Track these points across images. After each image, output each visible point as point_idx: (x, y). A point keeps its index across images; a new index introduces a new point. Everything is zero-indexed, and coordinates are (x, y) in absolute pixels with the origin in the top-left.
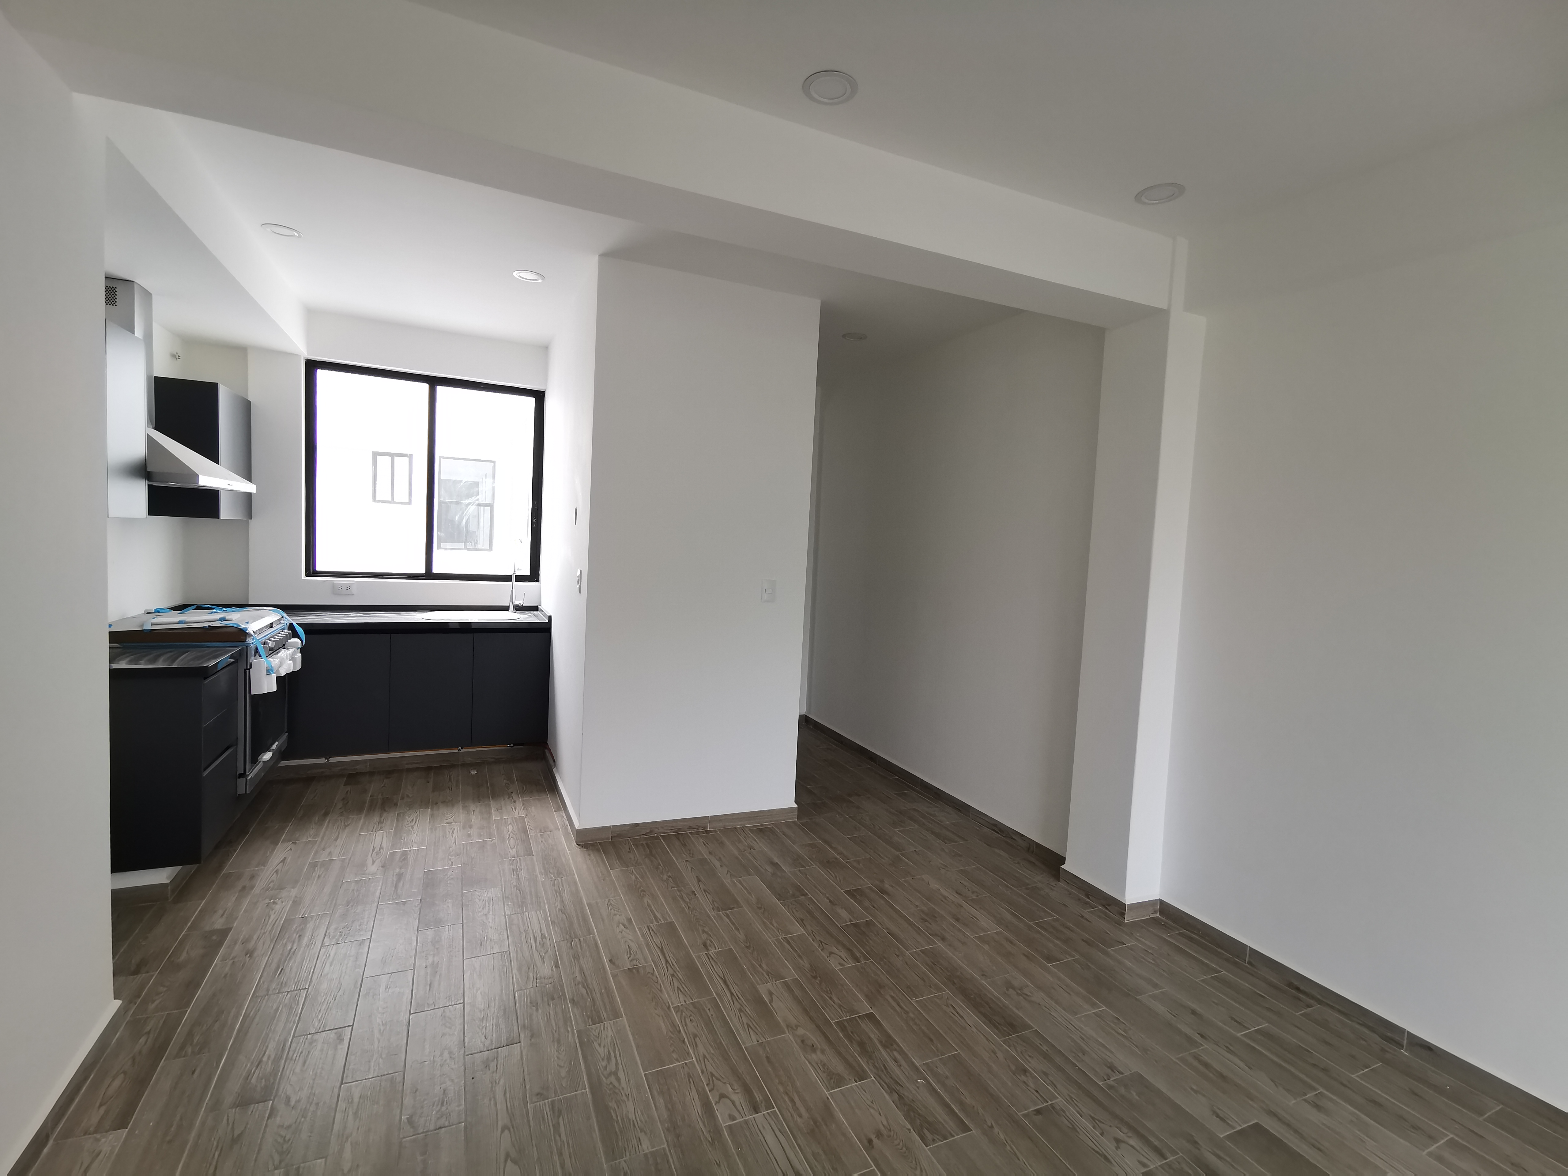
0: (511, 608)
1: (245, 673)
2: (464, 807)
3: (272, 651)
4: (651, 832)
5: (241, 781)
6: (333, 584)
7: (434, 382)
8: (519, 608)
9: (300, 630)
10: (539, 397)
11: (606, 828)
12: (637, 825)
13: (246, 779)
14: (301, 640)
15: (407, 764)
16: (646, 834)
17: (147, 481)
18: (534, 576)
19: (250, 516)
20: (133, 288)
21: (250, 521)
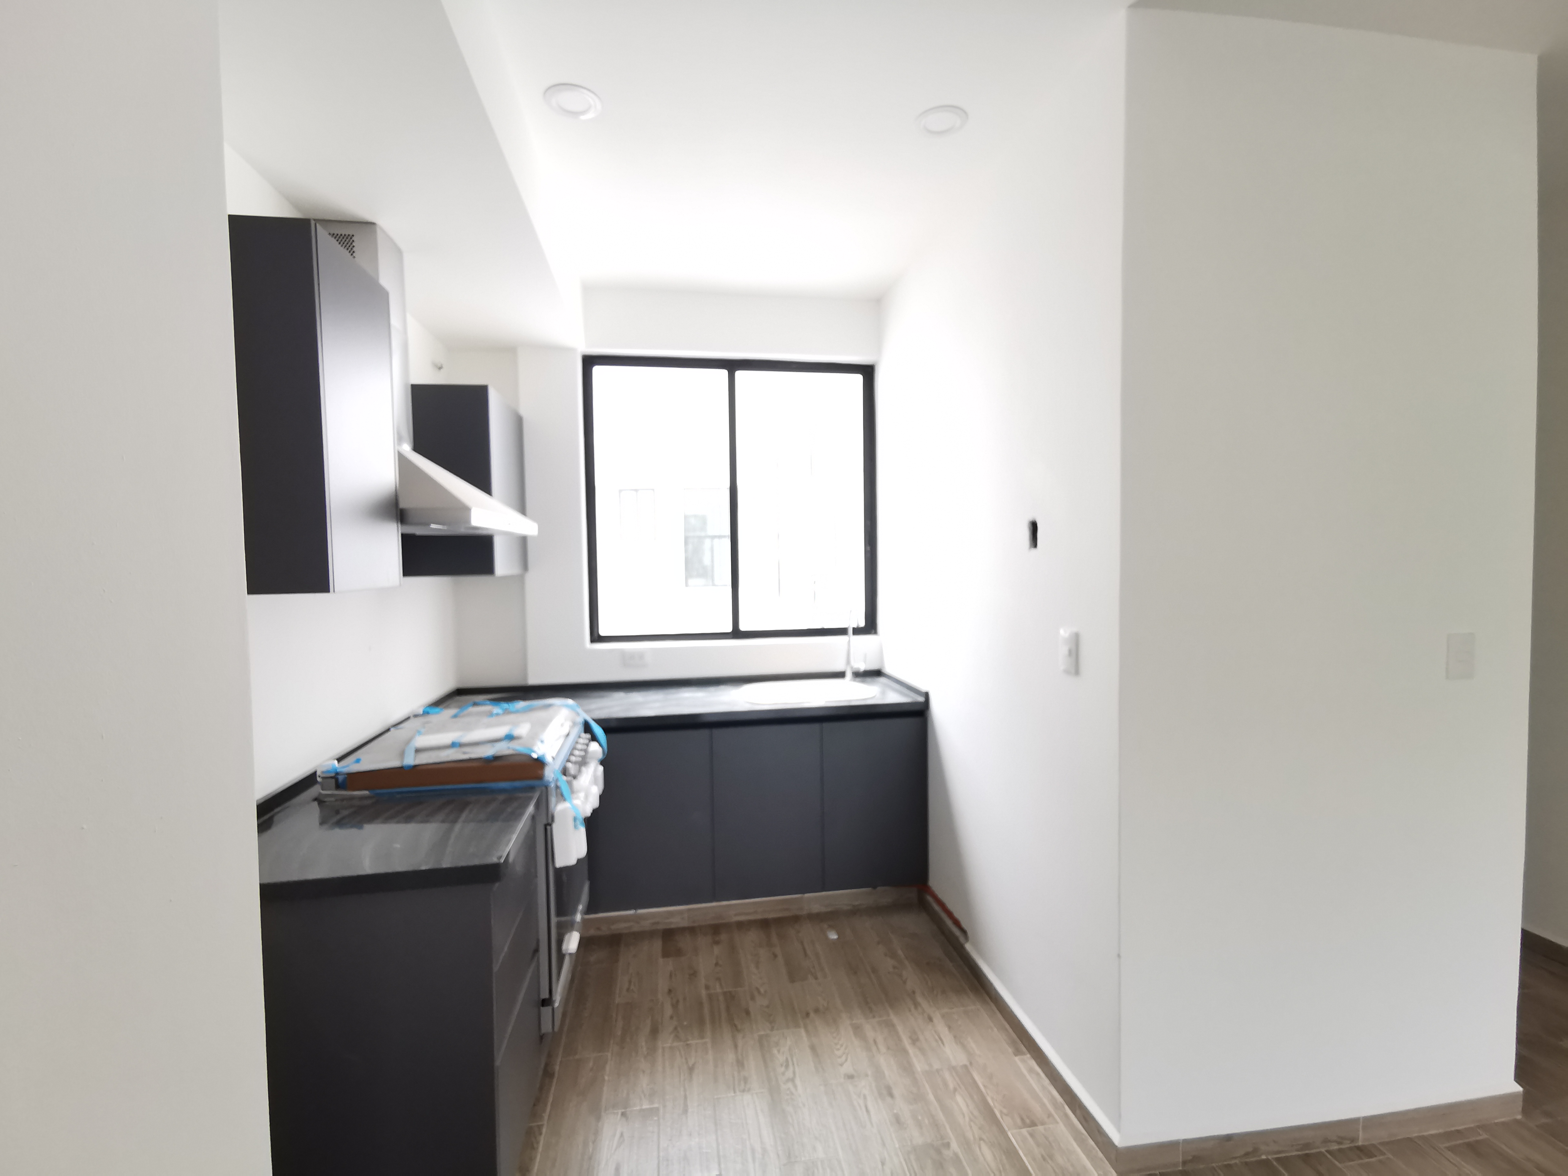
0: (849, 675)
1: (546, 830)
2: (857, 1030)
3: (573, 779)
4: (1256, 1151)
5: (546, 1011)
6: (622, 652)
7: (732, 366)
8: (861, 675)
9: (598, 730)
10: (868, 372)
11: (1172, 1146)
12: (1228, 1138)
13: (553, 1009)
14: (600, 745)
15: (736, 915)
16: (1247, 1154)
17: (399, 525)
18: (870, 626)
19: (526, 568)
20: (375, 232)
21: (526, 575)
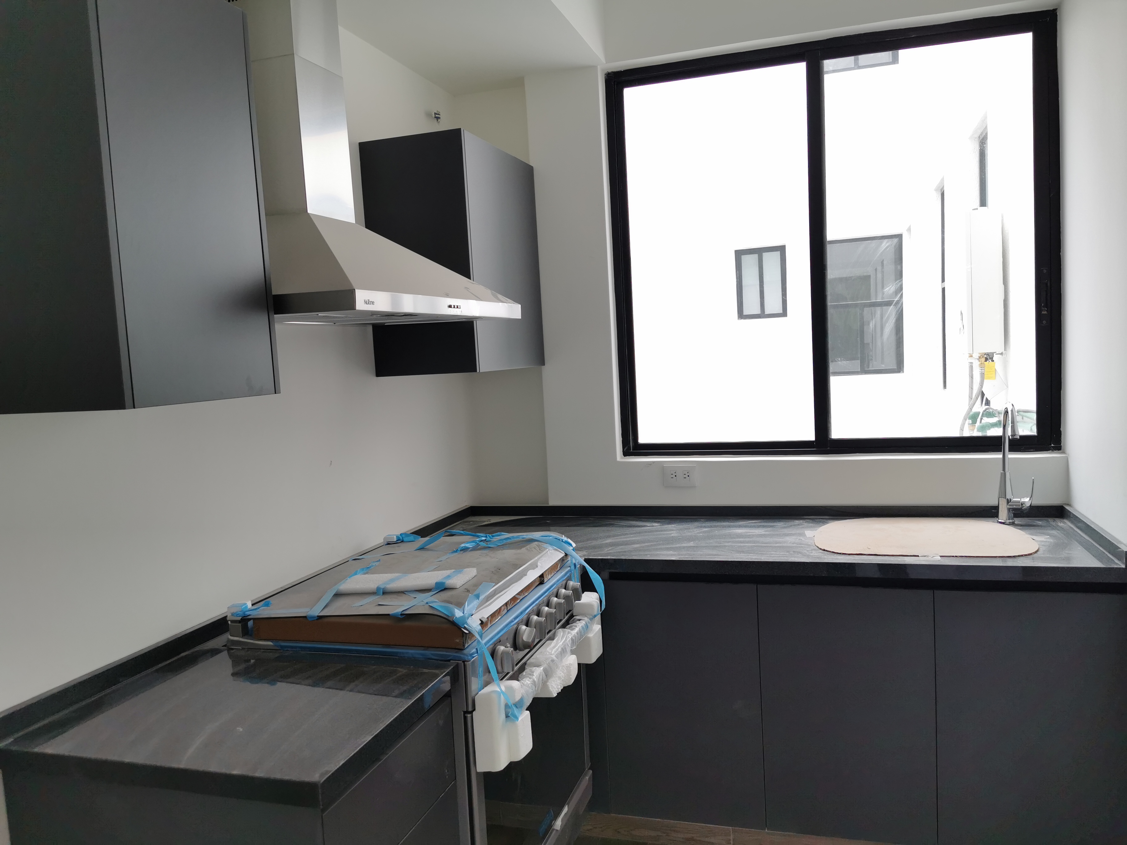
0: (1003, 514)
1: (465, 719)
3: (528, 650)
6: (665, 467)
8: (1026, 515)
9: (595, 576)
14: (599, 597)
18: (1050, 437)
19: (541, 360)
21: (543, 367)
